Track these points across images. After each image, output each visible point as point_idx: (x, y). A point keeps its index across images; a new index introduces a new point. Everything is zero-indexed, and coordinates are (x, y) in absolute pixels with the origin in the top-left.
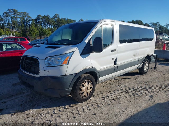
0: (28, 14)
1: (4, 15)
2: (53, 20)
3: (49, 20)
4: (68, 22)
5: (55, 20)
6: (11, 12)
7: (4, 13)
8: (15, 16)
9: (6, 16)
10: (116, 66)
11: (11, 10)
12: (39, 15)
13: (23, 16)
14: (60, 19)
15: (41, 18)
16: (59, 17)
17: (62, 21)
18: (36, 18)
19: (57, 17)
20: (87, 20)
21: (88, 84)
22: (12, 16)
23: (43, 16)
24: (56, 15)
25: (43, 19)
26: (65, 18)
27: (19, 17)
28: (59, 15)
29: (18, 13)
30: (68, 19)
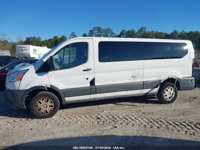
0: (112, 30)
1: (89, 34)
2: (138, 34)
3: (133, 35)
4: (156, 36)
5: (140, 35)
6: (96, 29)
7: (89, 32)
8: (99, 34)
9: (91, 35)
10: (93, 87)
11: (96, 28)
12: (123, 31)
13: (107, 33)
14: (147, 32)
15: (125, 34)
16: (146, 30)
17: (149, 34)
18: (120, 34)
19: (143, 31)
20: (183, 31)
21: (47, 102)
22: (97, 34)
23: (128, 31)
24: (142, 28)
25: (127, 35)
26: (153, 31)
27: (103, 34)
28: (145, 28)
29: (102, 30)
30: (156, 31)
